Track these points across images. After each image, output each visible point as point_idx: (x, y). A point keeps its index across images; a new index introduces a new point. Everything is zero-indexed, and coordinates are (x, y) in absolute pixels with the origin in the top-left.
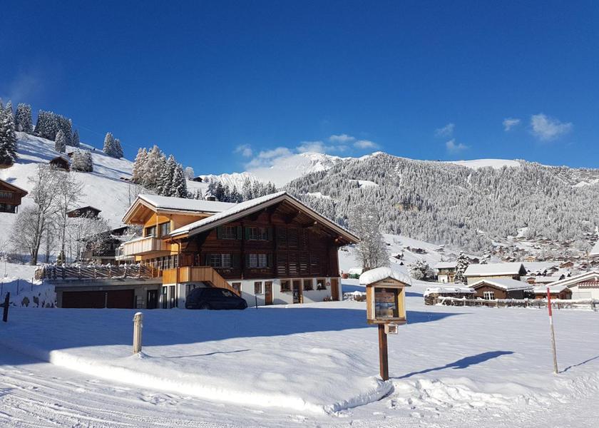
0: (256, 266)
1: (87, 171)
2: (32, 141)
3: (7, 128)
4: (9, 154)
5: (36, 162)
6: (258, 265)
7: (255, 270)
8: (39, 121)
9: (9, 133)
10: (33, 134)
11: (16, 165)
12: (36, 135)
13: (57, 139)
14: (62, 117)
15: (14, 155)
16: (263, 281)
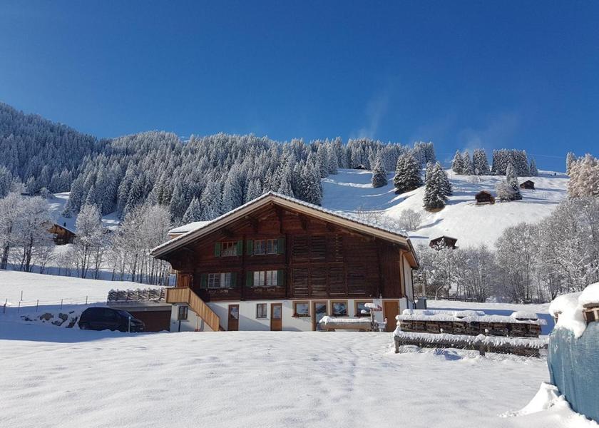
0: (262, 284)
1: (512, 199)
2: (484, 181)
3: (436, 176)
4: (440, 199)
5: (465, 201)
6: (265, 284)
7: (261, 290)
8: (494, 160)
9: (438, 180)
10: (490, 175)
11: (447, 208)
12: (494, 175)
13: (507, 174)
14: (515, 150)
15: (444, 198)
16: (269, 303)
